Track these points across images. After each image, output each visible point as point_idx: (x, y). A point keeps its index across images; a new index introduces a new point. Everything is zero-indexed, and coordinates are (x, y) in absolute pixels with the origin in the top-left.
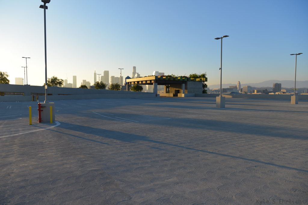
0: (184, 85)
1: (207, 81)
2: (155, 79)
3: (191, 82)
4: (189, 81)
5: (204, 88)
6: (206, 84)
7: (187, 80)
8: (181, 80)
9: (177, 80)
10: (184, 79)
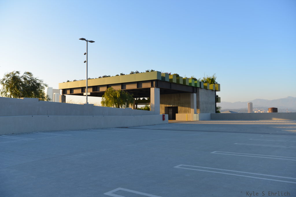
6: (218, 96)
7: (199, 87)
8: (193, 85)
9: (187, 84)
10: (196, 84)
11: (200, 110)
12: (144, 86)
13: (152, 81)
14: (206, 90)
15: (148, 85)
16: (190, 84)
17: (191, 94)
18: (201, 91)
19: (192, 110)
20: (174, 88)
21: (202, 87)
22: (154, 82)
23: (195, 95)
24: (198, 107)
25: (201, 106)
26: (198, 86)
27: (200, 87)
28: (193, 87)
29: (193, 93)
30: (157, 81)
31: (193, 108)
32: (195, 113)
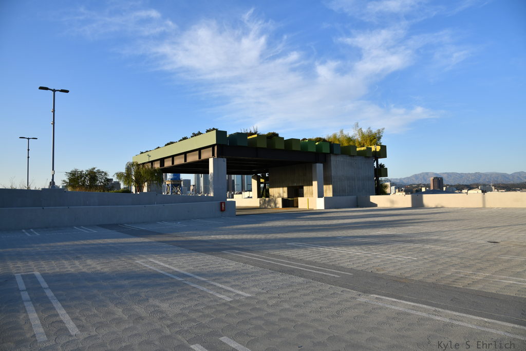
0: (319, 167)
1: (385, 156)
2: (215, 143)
3: (340, 159)
4: (336, 155)
5: (377, 179)
6: (382, 166)
7: (329, 152)
8: (312, 150)
13: (213, 146)
14: (348, 158)
15: (208, 154)
19: (315, 192)
22: (215, 149)
26: (326, 150)
27: (332, 152)
28: (315, 153)
29: (316, 162)
30: (218, 145)
32: (321, 196)
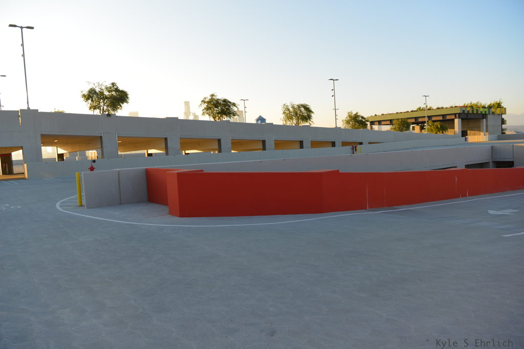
1: (505, 114)
6: (504, 119)
8: (484, 113)
9: (479, 113)
10: (485, 111)
11: (489, 133)
12: (448, 117)
13: (455, 114)
14: (493, 115)
15: (453, 117)
16: (481, 112)
17: (481, 120)
18: (489, 116)
19: (482, 134)
20: (469, 117)
21: (491, 113)
22: (457, 115)
23: (484, 120)
24: (487, 131)
25: (489, 129)
26: (487, 113)
27: (489, 114)
28: (483, 114)
29: (483, 118)
30: (459, 114)
31: (483, 132)
32: (485, 135)
